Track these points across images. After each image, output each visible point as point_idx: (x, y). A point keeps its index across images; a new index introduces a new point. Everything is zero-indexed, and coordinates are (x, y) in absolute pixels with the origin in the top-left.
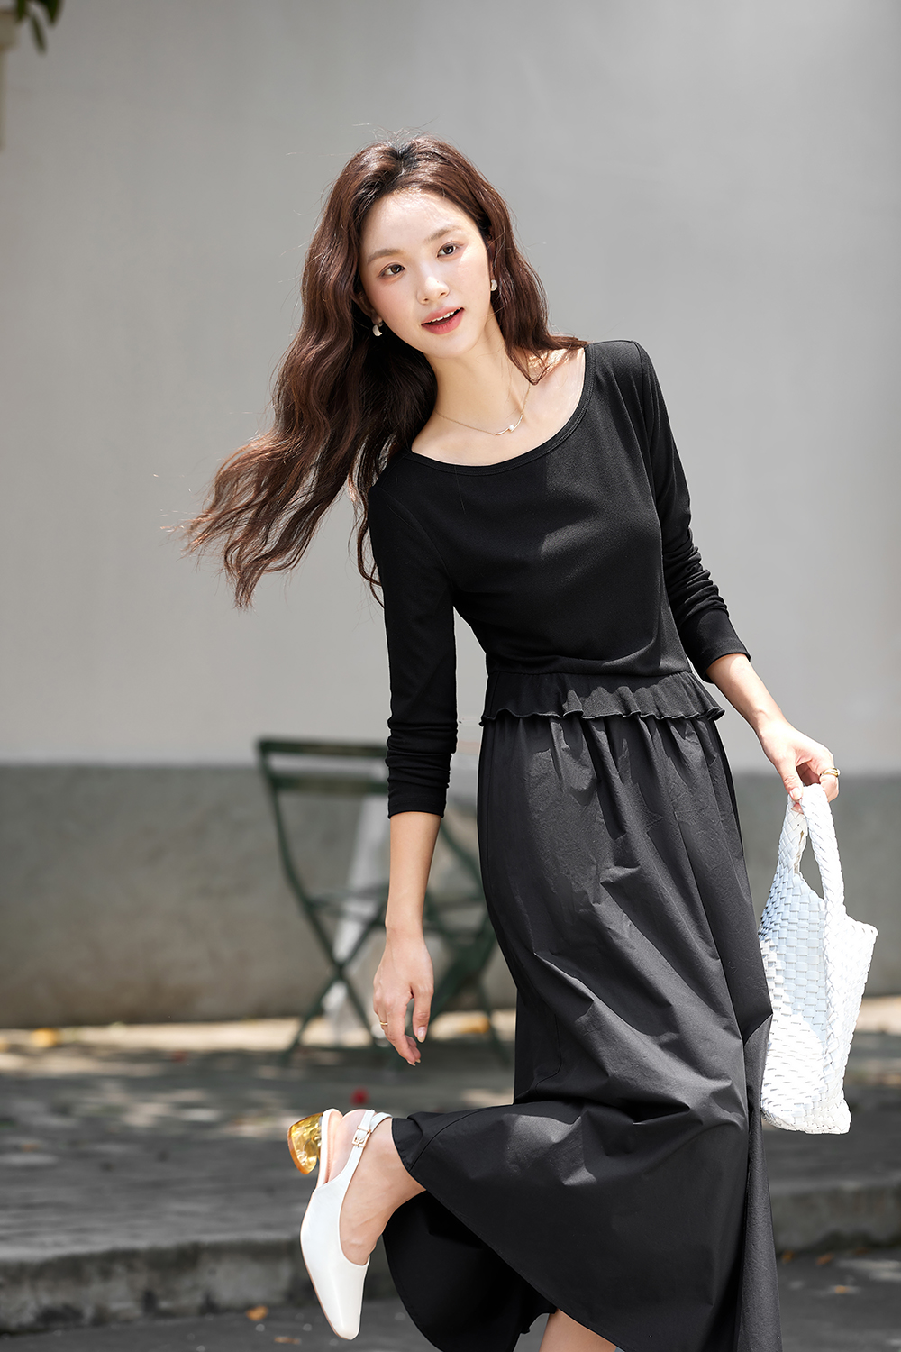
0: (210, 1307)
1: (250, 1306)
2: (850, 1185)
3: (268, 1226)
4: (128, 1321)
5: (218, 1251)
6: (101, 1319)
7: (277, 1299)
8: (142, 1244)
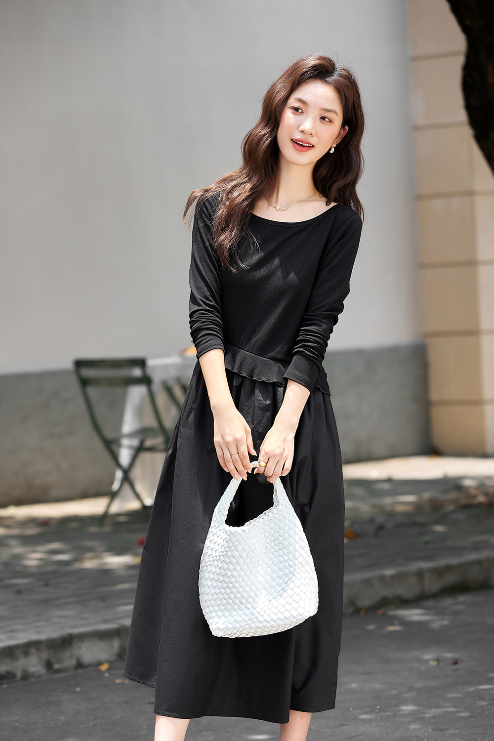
0: (80, 665)
1: (100, 663)
2: (389, 572)
3: (106, 621)
4: (39, 676)
5: (82, 637)
6: (26, 676)
7: (113, 658)
8: (43, 637)
